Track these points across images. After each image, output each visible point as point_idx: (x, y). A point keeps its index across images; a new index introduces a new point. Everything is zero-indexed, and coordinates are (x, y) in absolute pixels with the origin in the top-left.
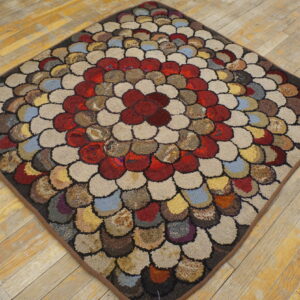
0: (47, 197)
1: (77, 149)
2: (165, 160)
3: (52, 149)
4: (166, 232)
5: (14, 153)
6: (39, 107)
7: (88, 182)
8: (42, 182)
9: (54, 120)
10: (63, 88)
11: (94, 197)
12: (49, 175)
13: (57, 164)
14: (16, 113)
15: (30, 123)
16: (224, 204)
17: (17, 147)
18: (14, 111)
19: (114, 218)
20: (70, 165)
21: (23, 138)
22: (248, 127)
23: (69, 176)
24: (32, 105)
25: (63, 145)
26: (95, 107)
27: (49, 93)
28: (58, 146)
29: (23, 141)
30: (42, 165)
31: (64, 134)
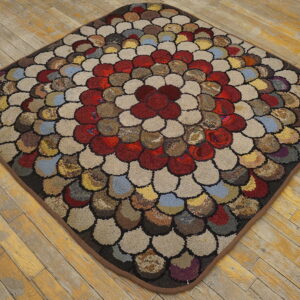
0: (277, 166)
1: (217, 150)
2: (219, 90)
3: (220, 171)
4: (283, 91)
5: (231, 205)
6: (160, 195)
7: (253, 138)
8: (262, 173)
9: (179, 175)
10: (127, 173)
11: (266, 133)
12: (252, 169)
13: (238, 164)
14: (173, 216)
15: (185, 199)
16: (252, 62)
17: (224, 204)
18: (170, 218)
19: (282, 120)
20: (236, 154)
21: (210, 202)
22: (177, 42)
23: (249, 153)
24: (157, 202)
25: (214, 162)
26: (158, 140)
27: (135, 186)
28: (216, 167)
29: (214, 201)
30: (242, 176)
31: (198, 163)
